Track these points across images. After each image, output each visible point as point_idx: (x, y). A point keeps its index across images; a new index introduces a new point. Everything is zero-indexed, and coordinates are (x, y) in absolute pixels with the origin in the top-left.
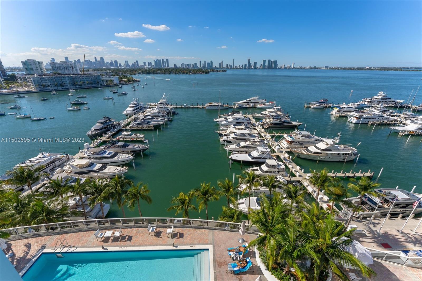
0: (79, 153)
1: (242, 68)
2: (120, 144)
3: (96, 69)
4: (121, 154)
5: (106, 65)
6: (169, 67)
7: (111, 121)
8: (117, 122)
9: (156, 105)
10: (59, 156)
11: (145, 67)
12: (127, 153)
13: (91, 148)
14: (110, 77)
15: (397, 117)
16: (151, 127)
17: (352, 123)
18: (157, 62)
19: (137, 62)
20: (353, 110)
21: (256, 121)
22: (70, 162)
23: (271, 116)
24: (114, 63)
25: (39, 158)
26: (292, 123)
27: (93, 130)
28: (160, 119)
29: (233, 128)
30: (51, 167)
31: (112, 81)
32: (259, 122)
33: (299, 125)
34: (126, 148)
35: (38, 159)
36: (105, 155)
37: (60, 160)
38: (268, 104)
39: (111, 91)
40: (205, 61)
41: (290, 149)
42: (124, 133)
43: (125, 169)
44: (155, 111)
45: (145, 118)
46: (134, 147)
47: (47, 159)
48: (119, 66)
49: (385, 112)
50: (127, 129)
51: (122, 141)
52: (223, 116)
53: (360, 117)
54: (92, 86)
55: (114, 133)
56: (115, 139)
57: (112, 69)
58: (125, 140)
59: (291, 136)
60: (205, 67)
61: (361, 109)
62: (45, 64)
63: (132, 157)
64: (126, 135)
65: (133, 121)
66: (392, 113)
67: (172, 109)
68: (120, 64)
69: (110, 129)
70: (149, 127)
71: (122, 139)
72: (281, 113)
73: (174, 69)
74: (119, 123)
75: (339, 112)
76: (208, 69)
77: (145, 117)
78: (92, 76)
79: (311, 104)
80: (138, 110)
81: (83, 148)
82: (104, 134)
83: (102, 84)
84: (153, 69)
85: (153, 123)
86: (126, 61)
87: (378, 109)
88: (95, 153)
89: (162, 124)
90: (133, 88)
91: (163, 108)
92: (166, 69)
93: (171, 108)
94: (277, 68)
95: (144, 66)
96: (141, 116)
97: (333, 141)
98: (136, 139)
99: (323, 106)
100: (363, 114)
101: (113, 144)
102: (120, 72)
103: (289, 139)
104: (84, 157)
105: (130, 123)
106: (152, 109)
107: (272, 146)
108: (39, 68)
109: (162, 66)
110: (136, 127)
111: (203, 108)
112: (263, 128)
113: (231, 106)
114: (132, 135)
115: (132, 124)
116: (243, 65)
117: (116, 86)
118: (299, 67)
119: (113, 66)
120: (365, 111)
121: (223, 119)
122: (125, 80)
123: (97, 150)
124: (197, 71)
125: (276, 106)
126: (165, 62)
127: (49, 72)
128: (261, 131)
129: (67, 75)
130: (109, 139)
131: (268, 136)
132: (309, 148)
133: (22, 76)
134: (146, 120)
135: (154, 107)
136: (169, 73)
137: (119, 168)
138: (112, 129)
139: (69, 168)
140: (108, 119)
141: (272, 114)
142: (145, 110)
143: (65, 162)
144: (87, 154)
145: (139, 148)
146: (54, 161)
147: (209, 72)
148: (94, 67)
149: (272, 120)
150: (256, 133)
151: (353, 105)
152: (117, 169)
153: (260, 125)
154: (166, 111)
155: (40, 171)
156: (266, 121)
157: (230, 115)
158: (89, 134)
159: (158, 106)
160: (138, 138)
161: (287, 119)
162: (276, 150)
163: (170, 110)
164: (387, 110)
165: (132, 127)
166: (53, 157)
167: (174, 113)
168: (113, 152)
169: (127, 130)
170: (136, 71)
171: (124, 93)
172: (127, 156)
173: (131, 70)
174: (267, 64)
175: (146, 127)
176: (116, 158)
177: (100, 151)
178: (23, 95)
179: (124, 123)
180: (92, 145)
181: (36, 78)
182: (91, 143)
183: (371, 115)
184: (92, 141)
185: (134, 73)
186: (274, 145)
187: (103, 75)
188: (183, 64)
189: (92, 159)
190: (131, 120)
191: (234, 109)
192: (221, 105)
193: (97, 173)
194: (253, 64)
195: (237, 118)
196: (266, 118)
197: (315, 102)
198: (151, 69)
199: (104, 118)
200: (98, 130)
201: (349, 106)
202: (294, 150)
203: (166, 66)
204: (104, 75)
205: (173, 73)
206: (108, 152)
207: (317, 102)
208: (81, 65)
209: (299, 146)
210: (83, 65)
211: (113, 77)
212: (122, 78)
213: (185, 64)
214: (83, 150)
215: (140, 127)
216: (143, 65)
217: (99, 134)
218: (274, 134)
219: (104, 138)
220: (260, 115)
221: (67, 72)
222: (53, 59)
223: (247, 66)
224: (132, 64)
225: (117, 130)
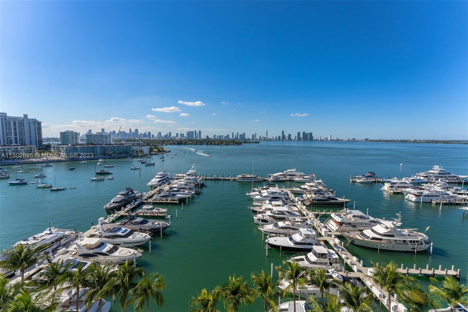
0: (91, 230)
1: (276, 140)
2: (139, 220)
3: (129, 140)
4: (137, 233)
5: (139, 136)
6: (201, 138)
7: (133, 193)
8: (140, 194)
9: (184, 177)
10: (67, 233)
11: (177, 138)
12: (144, 231)
13: (106, 223)
14: (141, 147)
15: (465, 195)
16: (176, 200)
17: (410, 201)
18: (190, 134)
19: (170, 133)
20: (408, 186)
21: (295, 197)
22: (78, 241)
23: (311, 191)
24: (147, 134)
25: (46, 234)
26: (337, 200)
27: (111, 203)
28: (186, 192)
29: (269, 204)
30: (55, 246)
31: (142, 151)
32: (298, 198)
33: (347, 202)
34: (145, 225)
35: (43, 236)
36: (119, 233)
37: (67, 237)
38: (308, 177)
39: (139, 161)
40: (238, 133)
41: (340, 232)
42: (145, 207)
43: (138, 253)
44: (182, 183)
45: (170, 191)
46: (153, 224)
47: (53, 235)
48: (151, 137)
49: (449, 189)
50: (149, 202)
51: (141, 216)
52: (256, 189)
53: (419, 194)
54: (122, 155)
55: (134, 206)
56: (134, 214)
57: (145, 140)
58: (145, 216)
59: (339, 216)
60: (237, 139)
61: (417, 184)
62: (81, 135)
63: (149, 237)
64: (147, 209)
65: (156, 193)
66: (457, 190)
67: (200, 181)
68: (153, 136)
69: (131, 202)
70: (173, 200)
71: (142, 214)
72: (323, 188)
73: (206, 140)
74: (141, 195)
75: (392, 188)
76: (241, 141)
77: (170, 189)
78: (123, 146)
79: (356, 178)
80: (165, 181)
81: (97, 224)
82: (122, 208)
83: (132, 153)
84: (185, 140)
85: (178, 195)
86: (159, 133)
87: (439, 185)
88: (109, 230)
89: (188, 198)
90: (161, 158)
91: (191, 179)
92: (198, 140)
93: (199, 179)
94: (313, 140)
95: (176, 137)
96: (166, 188)
97: (393, 224)
98: (157, 215)
99: (371, 180)
100: (422, 191)
101: (131, 220)
102: (152, 143)
103: (339, 220)
104: (95, 235)
105: (154, 194)
106: (179, 180)
107: (317, 228)
108: (74, 139)
109: (194, 137)
110: (159, 200)
111: (235, 180)
112: (304, 204)
113: (266, 179)
114: (154, 209)
115: (154, 198)
116: (276, 137)
117: (146, 156)
118: (337, 139)
119: (146, 137)
120: (423, 187)
121: (257, 193)
122: (155, 150)
123: (111, 226)
124: (229, 142)
125: (316, 180)
126: (197, 133)
127: (83, 143)
128: (302, 208)
129: (99, 145)
130: (127, 214)
131: (311, 214)
132: (364, 232)
133: (57, 146)
134: (172, 193)
135: (181, 178)
136: (201, 144)
137: (132, 251)
138: (132, 201)
139: (75, 248)
140: (131, 190)
141: (313, 188)
142: (172, 181)
143: (72, 240)
144: (99, 231)
145: (159, 225)
146: (61, 238)
147: (241, 143)
148: (127, 138)
149: (314, 196)
150: (296, 211)
151: (407, 180)
152: (130, 252)
153: (300, 201)
154: (194, 183)
155: (40, 252)
156: (306, 196)
157: (264, 189)
158: (107, 207)
159: (186, 177)
160: (160, 213)
161: (331, 195)
162: (323, 233)
163: (198, 181)
164: (450, 186)
165: (155, 199)
166: (61, 233)
167: (202, 186)
168: (129, 230)
169: (149, 204)
170: (167, 142)
171: (152, 164)
172: (144, 234)
173: (163, 141)
174: (301, 136)
175: (170, 201)
176: (131, 237)
177: (115, 228)
178: (51, 164)
179: (147, 195)
180: (107, 221)
181: (70, 147)
182: (105, 219)
183: (432, 192)
184: (108, 216)
185: (166, 144)
186: (319, 226)
187: (134, 146)
188: (215, 135)
189: (103, 237)
190: (155, 192)
191: (269, 181)
192: (254, 177)
193: (105, 256)
194: (287, 136)
195: (272, 192)
196: (306, 193)
197: (361, 176)
198: (183, 140)
199: (127, 189)
200: (118, 202)
201: (402, 181)
202: (346, 234)
203: (198, 137)
204: (136, 146)
205: (204, 144)
206: (124, 229)
207: (364, 175)
208: (115, 136)
209: (351, 228)
210: (117, 136)
211: (144, 147)
212: (153, 149)
213: (217, 136)
214: (96, 226)
215: (163, 200)
216: (176, 136)
217: (117, 207)
218: (317, 213)
219: (122, 213)
220: (298, 189)
221: (100, 142)
222: (90, 131)
223: (281, 137)
224: (165, 135)
225: (138, 203)
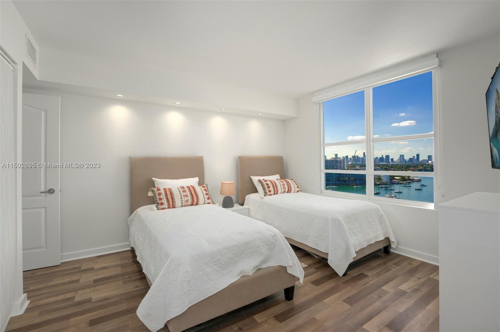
11: (430, 162)
19: (418, 156)
24: (385, 158)
48: (390, 161)
54: (357, 182)
57: (381, 164)
68: (392, 160)
86: (401, 156)
95: (428, 161)
102: (392, 169)
117: (385, 184)
119: (383, 162)
122: (398, 178)
148: (360, 163)
170: (414, 167)
173: (407, 166)
212: (394, 176)
216: (427, 159)
224: (410, 159)
